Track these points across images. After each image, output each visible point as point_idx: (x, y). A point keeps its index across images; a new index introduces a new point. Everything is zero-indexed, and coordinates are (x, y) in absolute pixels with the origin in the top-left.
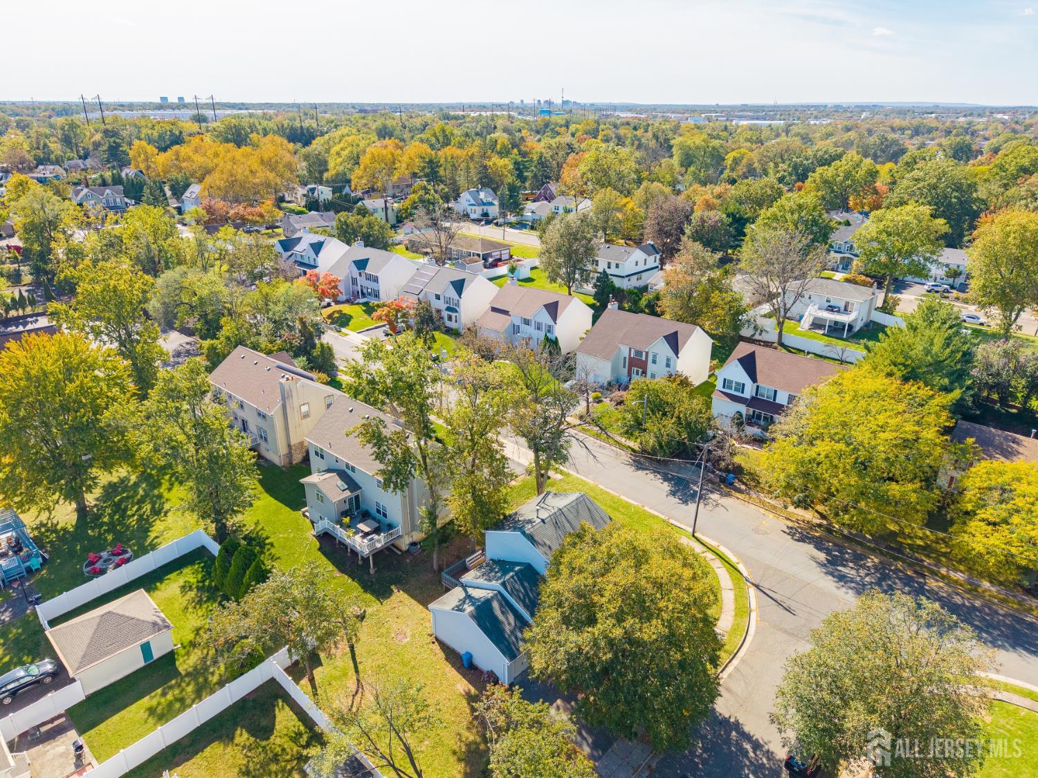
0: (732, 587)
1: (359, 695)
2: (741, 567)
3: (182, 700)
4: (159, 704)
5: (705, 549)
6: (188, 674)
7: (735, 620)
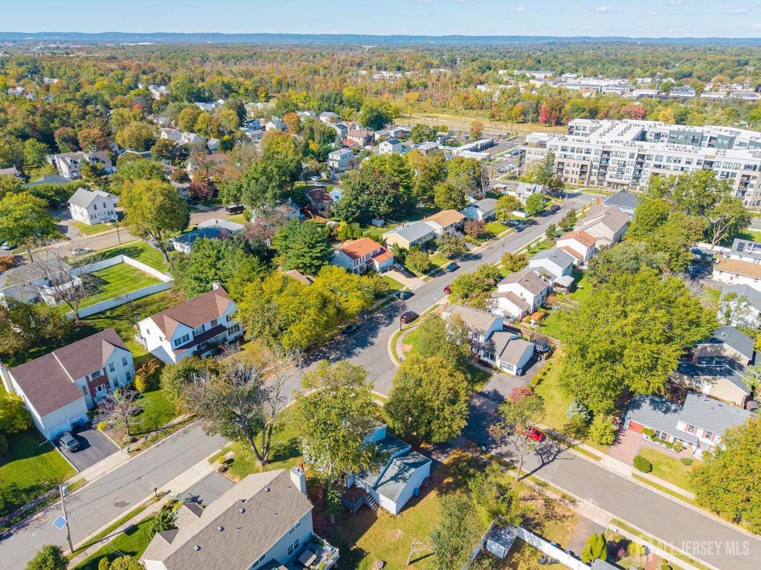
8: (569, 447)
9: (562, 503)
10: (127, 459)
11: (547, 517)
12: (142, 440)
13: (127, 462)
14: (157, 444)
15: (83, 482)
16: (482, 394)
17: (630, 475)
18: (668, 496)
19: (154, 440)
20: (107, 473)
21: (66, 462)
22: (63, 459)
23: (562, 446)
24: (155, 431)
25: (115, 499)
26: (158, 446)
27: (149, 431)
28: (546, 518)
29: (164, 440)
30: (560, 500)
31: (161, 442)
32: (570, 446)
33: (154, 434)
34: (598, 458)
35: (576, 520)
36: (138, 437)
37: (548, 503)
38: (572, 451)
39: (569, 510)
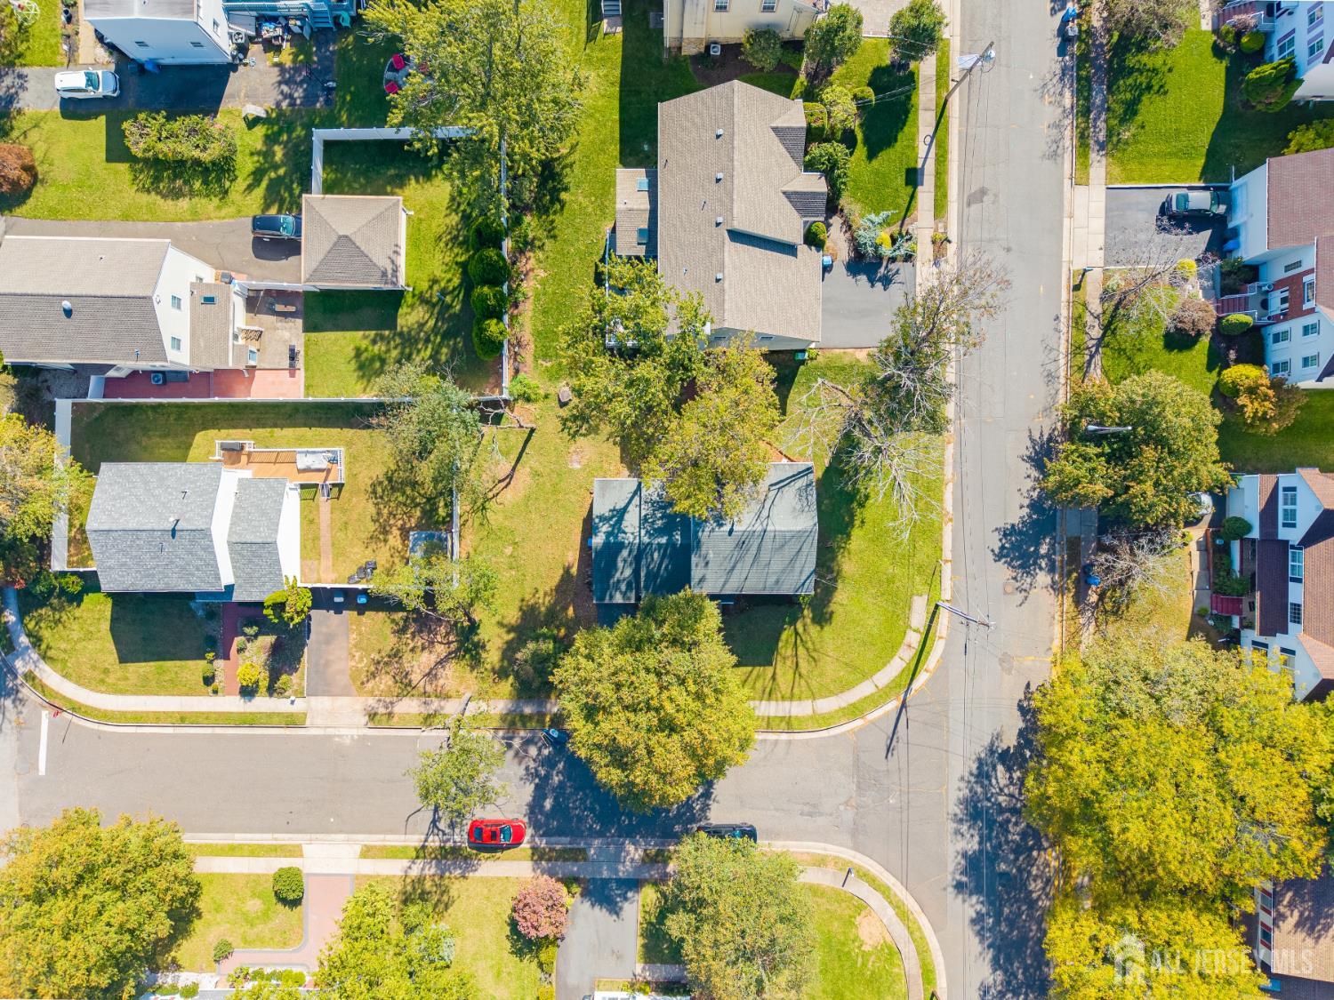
0: (880, 686)
1: (503, 484)
2: (922, 678)
3: (383, 361)
4: (366, 350)
5: (923, 630)
6: (401, 334)
7: (837, 711)
8: (423, 847)
9: (388, 700)
10: (1071, 262)
11: (396, 655)
12: (1096, 307)
13: (1065, 257)
14: (1063, 319)
15: (1081, 179)
16: (635, 884)
17: (307, 849)
18: (239, 838)
19: (1077, 322)
20: (1066, 221)
21: (1150, 179)
22: (1162, 180)
23: (434, 842)
24: (1100, 340)
25: (996, 196)
26: (1057, 318)
27: (1107, 328)
28: (398, 651)
29: (1063, 338)
30: (392, 703)
31: (1063, 328)
32: (421, 851)
33: (1096, 332)
34: (367, 853)
35: (354, 681)
36: (1110, 306)
37: (405, 686)
38: (415, 840)
39: (372, 693)
